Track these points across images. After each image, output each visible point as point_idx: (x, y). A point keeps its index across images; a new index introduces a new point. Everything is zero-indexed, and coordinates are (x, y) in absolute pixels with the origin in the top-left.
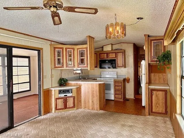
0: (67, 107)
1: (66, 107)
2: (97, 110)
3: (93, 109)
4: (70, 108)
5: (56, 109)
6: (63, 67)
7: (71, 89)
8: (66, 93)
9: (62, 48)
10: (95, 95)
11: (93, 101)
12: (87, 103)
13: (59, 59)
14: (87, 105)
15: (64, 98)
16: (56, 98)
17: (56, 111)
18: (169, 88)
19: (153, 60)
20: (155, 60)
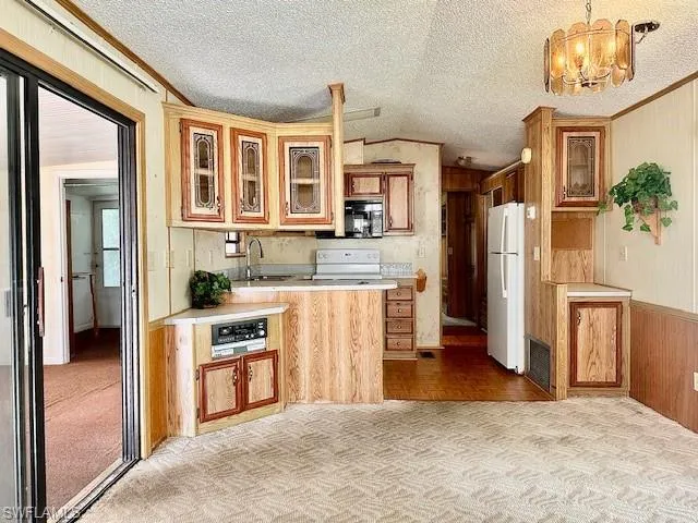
0: (246, 403)
1: (243, 404)
2: (372, 401)
3: (354, 398)
4: (259, 405)
5: (203, 415)
6: (222, 216)
7: (264, 320)
8: (245, 339)
9: (219, 128)
10: (363, 339)
11: (353, 368)
12: (327, 375)
13: (204, 180)
14: (327, 387)
15: (235, 361)
16: (198, 364)
17: (202, 426)
18: (629, 294)
19: (566, 199)
20: (573, 199)
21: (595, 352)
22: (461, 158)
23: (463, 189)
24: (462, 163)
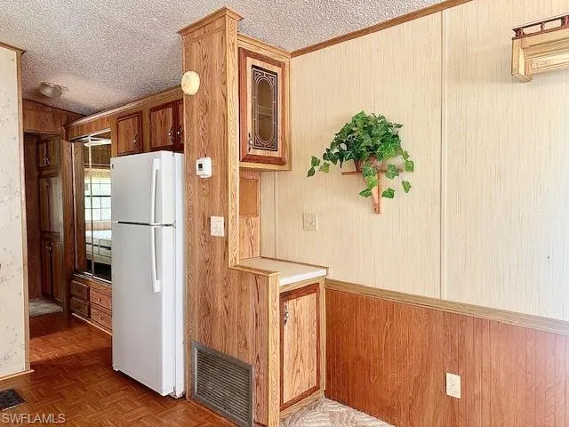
18: (322, 272)
19: (252, 152)
20: (259, 152)
21: (299, 357)
22: (44, 85)
23: (41, 131)
24: (48, 92)
